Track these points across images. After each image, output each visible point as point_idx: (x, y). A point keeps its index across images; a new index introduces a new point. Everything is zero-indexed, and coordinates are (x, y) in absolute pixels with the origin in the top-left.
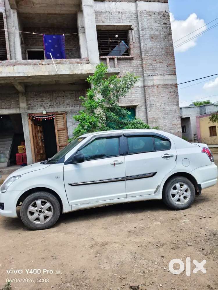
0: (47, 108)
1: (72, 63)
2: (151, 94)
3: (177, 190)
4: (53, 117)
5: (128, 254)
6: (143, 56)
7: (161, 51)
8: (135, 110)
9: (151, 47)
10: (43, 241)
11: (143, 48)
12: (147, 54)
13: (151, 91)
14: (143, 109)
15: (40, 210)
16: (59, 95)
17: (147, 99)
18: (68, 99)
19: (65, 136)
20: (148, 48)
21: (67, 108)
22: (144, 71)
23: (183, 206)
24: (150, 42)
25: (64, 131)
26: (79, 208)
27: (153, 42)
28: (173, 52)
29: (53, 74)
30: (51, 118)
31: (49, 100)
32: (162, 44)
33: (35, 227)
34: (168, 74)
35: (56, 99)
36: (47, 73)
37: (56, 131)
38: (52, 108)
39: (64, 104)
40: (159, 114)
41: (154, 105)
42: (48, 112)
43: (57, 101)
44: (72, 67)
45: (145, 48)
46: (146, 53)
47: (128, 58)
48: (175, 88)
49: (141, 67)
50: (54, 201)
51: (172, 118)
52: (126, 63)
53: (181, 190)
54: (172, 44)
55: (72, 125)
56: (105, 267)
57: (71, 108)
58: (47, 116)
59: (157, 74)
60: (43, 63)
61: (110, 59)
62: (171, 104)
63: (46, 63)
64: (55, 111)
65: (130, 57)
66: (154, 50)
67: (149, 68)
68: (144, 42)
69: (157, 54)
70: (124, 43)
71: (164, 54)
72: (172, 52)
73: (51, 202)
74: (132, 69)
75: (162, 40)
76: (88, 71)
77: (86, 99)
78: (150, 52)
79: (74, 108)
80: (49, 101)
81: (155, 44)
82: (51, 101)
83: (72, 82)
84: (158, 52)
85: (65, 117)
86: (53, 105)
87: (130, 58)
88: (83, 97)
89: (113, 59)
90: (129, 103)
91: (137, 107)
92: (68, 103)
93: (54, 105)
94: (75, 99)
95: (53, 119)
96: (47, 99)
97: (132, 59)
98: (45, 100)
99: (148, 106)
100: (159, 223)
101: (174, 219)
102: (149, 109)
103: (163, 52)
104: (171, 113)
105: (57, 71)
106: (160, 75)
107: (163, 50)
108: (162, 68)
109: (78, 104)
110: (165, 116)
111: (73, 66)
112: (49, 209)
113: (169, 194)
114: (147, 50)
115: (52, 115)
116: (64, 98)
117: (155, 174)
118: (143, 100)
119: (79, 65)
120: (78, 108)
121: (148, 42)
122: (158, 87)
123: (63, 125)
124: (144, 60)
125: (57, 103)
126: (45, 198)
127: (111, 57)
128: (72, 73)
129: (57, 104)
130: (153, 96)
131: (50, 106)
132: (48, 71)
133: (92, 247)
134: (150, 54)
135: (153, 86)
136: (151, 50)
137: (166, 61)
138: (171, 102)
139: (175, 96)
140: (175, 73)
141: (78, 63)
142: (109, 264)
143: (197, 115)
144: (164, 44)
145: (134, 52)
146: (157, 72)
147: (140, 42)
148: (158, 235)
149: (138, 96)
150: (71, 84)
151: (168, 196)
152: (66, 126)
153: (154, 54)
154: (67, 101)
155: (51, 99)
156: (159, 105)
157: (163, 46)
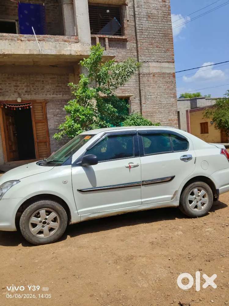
0: (22, 94)
1: (58, 41)
2: (147, 83)
3: (194, 196)
4: (30, 106)
5: (162, 268)
6: (138, 38)
7: (158, 33)
8: (128, 101)
9: (147, 28)
10: (55, 258)
11: (138, 29)
12: (143, 36)
13: (147, 80)
14: (137, 100)
15: (44, 220)
16: (38, 79)
17: (142, 89)
18: (48, 84)
19: (45, 130)
20: (144, 29)
21: (47, 96)
22: (139, 56)
23: (200, 213)
24: (147, 22)
25: (44, 124)
26: (88, 218)
27: (150, 22)
28: (172, 35)
29: (35, 53)
30: (28, 108)
31: (25, 84)
32: (159, 25)
33: (38, 241)
34: (166, 61)
35: (34, 84)
36: (28, 52)
37: (34, 123)
38: (28, 95)
39: (43, 90)
40: (155, 107)
41: (150, 96)
42: (23, 99)
43: (35, 87)
44: (57, 46)
45: (140, 29)
46: (141, 35)
47: (121, 39)
48: (173, 78)
49: (135, 51)
50: (60, 211)
51: (169, 112)
52: (119, 45)
53: (199, 196)
54: (171, 26)
55: (54, 117)
56: (143, 285)
57: (52, 96)
58: (22, 105)
59: (154, 60)
60: (23, 39)
61: (100, 38)
62: (168, 97)
63: (26, 39)
64: (33, 98)
65: (124, 37)
66: (151, 32)
67: (145, 53)
68: (139, 21)
69: (154, 37)
70: (116, 20)
71: (161, 37)
72: (170, 35)
73: (57, 211)
74: (125, 52)
75: (160, 20)
76: (78, 52)
77: (76, 86)
78: (146, 34)
79: (56, 96)
80: (25, 86)
81: (151, 25)
82: (27, 86)
83: (54, 64)
84: (155, 34)
85: (44, 107)
86: (29, 92)
87: (124, 39)
88: (72, 83)
89: (104, 39)
90: (121, 93)
91: (131, 98)
92: (49, 89)
93: (32, 92)
94: (57, 85)
95: (30, 108)
96: (23, 83)
97: (125, 41)
98: (20, 85)
99: (143, 98)
100: (180, 233)
101: (195, 228)
102: (143, 102)
103: (161, 35)
104: (167, 107)
105: (40, 50)
106: (157, 62)
107: (161, 32)
108: (159, 54)
109: (60, 92)
110: (160, 110)
111: (59, 44)
112: (55, 220)
113: (186, 201)
114: (142, 31)
115: (29, 104)
116: (43, 83)
117: (173, 178)
118: (138, 90)
119: (66, 44)
120: (61, 96)
121: (144, 21)
122: (154, 75)
123: (41, 116)
124: (139, 43)
125: (35, 89)
126: (50, 206)
127: (102, 36)
128: (59, 53)
129: (35, 91)
130: (149, 86)
131: (26, 92)
132: (29, 50)
133: (116, 262)
134: (146, 36)
135: (149, 74)
136: (148, 31)
137: (164, 45)
138: (168, 94)
139: (172, 87)
140: (173, 61)
141: (65, 41)
142: (146, 281)
143: (187, 109)
144: (163, 25)
145: (128, 32)
146: (154, 58)
147: (135, 21)
148: (185, 246)
149: (132, 85)
150: (53, 66)
151: (185, 203)
152: (46, 118)
153: (151, 36)
154: (48, 87)
155: (27, 84)
156: (155, 96)
157: (161, 28)
